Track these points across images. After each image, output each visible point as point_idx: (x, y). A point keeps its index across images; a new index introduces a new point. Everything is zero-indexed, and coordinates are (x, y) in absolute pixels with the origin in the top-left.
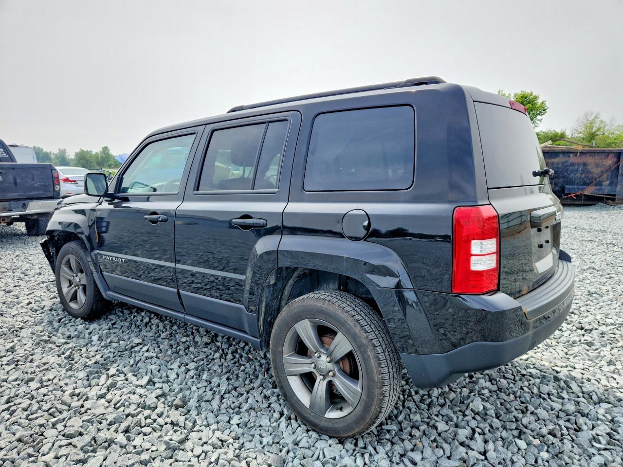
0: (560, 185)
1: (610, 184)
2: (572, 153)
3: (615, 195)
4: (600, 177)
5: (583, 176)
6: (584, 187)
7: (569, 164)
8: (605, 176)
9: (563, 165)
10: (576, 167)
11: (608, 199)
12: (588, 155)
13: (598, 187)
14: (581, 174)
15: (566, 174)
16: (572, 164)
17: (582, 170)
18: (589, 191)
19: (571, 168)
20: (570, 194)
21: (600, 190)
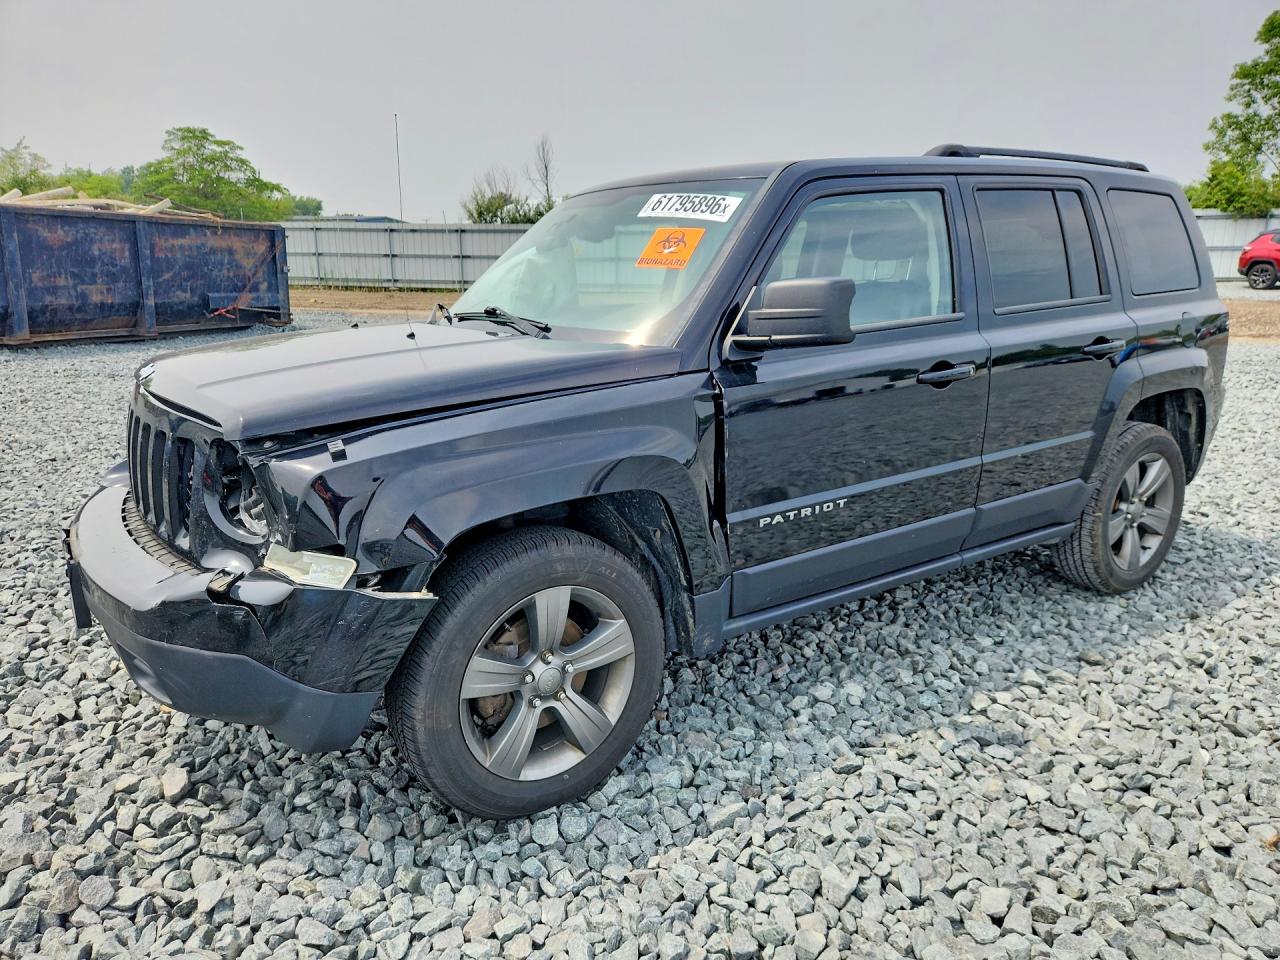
0: (198, 292)
1: (269, 289)
2: (209, 227)
3: (278, 308)
4: (254, 275)
5: (231, 274)
6: (235, 294)
7: (207, 250)
8: (260, 274)
9: (199, 253)
10: (219, 257)
11: (269, 315)
12: (232, 232)
13: (254, 295)
14: (228, 270)
15: (206, 270)
16: (213, 251)
17: (229, 263)
18: (244, 302)
19: (212, 257)
20: (217, 310)
21: (258, 299)
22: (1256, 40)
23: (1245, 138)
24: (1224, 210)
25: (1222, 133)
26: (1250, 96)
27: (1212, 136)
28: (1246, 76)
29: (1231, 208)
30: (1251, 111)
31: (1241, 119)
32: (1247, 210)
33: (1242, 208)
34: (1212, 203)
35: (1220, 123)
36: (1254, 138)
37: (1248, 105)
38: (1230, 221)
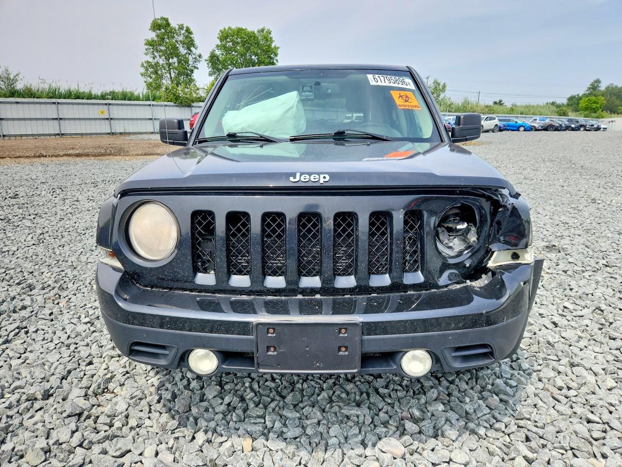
22: (150, 30)
23: (156, 73)
24: (175, 103)
25: (147, 70)
26: (154, 54)
27: (143, 70)
28: (151, 45)
29: (177, 102)
30: (156, 61)
31: (153, 64)
32: (184, 103)
33: (181, 102)
34: (170, 99)
35: (145, 65)
36: (159, 72)
37: (154, 58)
38: (178, 108)
